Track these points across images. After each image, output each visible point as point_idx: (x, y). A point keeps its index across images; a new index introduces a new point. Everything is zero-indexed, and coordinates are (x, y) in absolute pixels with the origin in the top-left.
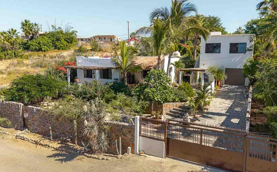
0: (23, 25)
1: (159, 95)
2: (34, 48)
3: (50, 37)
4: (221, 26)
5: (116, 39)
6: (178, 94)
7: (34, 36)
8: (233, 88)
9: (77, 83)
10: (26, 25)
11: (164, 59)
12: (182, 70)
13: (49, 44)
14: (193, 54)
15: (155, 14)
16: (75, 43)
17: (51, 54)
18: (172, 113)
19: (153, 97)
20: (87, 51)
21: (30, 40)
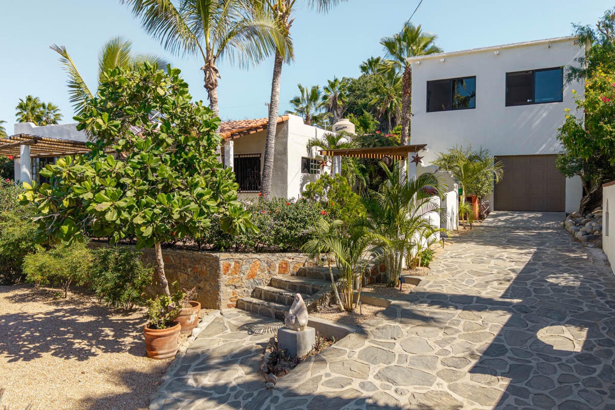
0: (21, 107)
8: (525, 218)
10: (28, 105)
12: (342, 153)
18: (260, 298)
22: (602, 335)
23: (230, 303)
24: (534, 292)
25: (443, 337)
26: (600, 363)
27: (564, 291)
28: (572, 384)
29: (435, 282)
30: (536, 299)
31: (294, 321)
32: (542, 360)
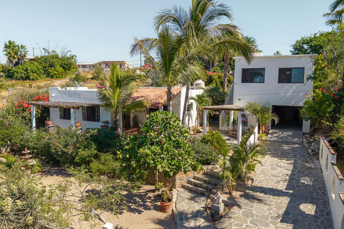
0: (6, 47)
1: (165, 161)
2: (19, 76)
3: (41, 62)
4: (256, 49)
5: (126, 65)
6: (202, 152)
7: (20, 61)
8: (285, 136)
9: (49, 127)
10: (10, 46)
11: (181, 91)
12: (208, 109)
13: (40, 71)
14: (222, 83)
15: (163, 19)
16: (74, 70)
17: (38, 84)
18: (191, 184)
19: (153, 164)
20: (87, 80)
21: (15, 65)
22: (320, 208)
23: (179, 186)
24: (297, 187)
25: (268, 207)
26: (320, 219)
27: (307, 187)
28: (312, 227)
29: (259, 180)
30: (298, 190)
31: (217, 201)
32: (302, 218)
